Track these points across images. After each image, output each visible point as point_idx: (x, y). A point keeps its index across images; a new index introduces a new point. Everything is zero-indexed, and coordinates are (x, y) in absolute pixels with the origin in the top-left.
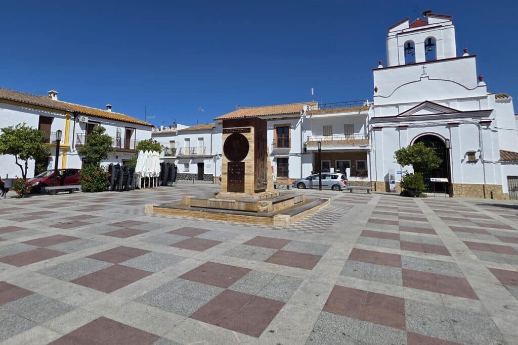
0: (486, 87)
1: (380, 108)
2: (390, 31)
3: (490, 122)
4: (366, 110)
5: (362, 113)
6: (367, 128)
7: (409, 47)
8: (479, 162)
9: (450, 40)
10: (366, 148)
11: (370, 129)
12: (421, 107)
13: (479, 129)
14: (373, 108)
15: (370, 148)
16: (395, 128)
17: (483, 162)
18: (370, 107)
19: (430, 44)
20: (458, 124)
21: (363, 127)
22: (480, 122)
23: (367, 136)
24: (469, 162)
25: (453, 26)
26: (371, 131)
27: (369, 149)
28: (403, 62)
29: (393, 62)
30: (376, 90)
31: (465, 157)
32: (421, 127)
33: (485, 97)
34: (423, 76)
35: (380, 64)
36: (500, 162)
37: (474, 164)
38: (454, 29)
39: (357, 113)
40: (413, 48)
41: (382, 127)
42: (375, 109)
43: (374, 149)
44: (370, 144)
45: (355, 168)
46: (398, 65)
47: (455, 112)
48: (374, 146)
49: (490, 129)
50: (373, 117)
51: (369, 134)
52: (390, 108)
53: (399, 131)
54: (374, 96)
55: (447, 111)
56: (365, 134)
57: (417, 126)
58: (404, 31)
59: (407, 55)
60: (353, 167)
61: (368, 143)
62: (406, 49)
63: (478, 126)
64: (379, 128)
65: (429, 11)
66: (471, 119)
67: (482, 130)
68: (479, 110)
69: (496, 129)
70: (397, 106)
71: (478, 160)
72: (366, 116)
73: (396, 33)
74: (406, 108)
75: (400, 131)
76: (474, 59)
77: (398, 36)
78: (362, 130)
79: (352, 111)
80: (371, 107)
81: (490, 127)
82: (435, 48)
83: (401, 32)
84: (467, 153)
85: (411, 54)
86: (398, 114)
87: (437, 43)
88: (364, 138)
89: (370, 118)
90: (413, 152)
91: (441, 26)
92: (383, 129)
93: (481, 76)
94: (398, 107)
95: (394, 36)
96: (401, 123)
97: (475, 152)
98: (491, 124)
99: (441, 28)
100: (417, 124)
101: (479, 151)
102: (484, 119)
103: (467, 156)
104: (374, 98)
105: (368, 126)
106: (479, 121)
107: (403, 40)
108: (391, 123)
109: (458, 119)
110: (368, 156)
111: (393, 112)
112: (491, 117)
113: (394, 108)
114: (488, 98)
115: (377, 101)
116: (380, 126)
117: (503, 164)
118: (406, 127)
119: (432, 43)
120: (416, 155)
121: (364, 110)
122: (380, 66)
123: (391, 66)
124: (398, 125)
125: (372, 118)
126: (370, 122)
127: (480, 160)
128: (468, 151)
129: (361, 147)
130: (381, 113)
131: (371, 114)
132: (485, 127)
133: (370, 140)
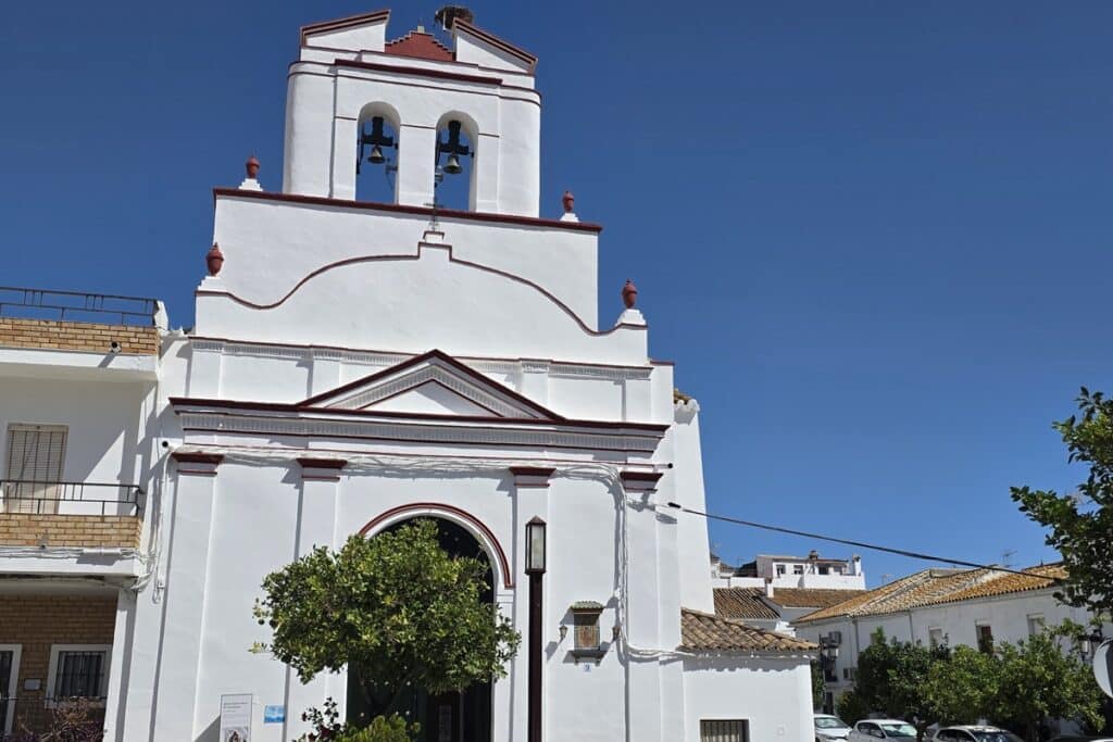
0: (645, 332)
1: (222, 359)
2: (311, 41)
3: (656, 477)
4: (148, 349)
5: (121, 363)
6: (139, 458)
7: (378, 135)
8: (611, 657)
9: (525, 146)
10: (118, 568)
11: (154, 461)
12: (408, 379)
13: (619, 506)
14: (185, 353)
15: (137, 568)
16: (283, 472)
17: (626, 657)
18: (169, 342)
19: (455, 142)
20: (548, 473)
21: (118, 445)
22: (625, 476)
23: (134, 497)
24: (576, 656)
25: (536, 98)
26: (157, 472)
27: (133, 578)
28: (347, 190)
29: (306, 177)
30: (213, 263)
31: (563, 629)
32: (403, 473)
33: (643, 373)
34: (431, 239)
35: (251, 176)
36: (680, 658)
37: (592, 665)
38: (537, 109)
39: (94, 361)
40: (392, 143)
41: (218, 459)
42: (197, 354)
43: (162, 577)
44: (143, 549)
45: (43, 687)
46: (326, 196)
47: (541, 417)
48: (162, 563)
49: (652, 508)
50: (181, 395)
51: (141, 492)
52: (271, 364)
53: (300, 487)
54: (200, 288)
55: (509, 410)
56: (125, 486)
57: (383, 471)
58: (366, 59)
59: (366, 163)
60: (34, 684)
61: (133, 539)
62: (363, 140)
63: (614, 490)
64: (204, 463)
65: (462, 13)
66: (589, 457)
67: (629, 510)
68: (619, 420)
69: (671, 512)
70: (306, 355)
71: (607, 645)
72: (144, 385)
73: (331, 58)
74: (345, 373)
75: (307, 484)
76: (591, 240)
77: (341, 72)
78: (109, 466)
79: (63, 345)
80: (177, 346)
81: (653, 499)
82: (471, 167)
83: (351, 57)
84: (573, 610)
85: (383, 166)
86: (303, 398)
87: (483, 147)
88: (112, 510)
89: (164, 403)
90: (373, 581)
91: (497, 82)
92: (221, 468)
93: (632, 287)
94: (310, 366)
95: (325, 70)
96: (312, 445)
97: (601, 609)
98: (659, 485)
99: (499, 91)
100: (386, 460)
101: (613, 603)
102: (636, 464)
103: (571, 628)
104: (199, 299)
105: (146, 449)
106: (620, 469)
107: (359, 93)
108: (264, 442)
109: (547, 454)
110: (121, 617)
111: (284, 386)
112: (657, 459)
113: (290, 366)
114: (653, 375)
115: (211, 318)
116: (207, 451)
117: (691, 665)
118: (339, 465)
119: (462, 143)
120: (388, 601)
121: (136, 352)
122: (250, 185)
123: (296, 191)
124: (299, 454)
125: (174, 401)
126: (158, 426)
127: (613, 646)
128: (573, 603)
129: (83, 559)
130: (223, 380)
131: (171, 376)
132: (637, 497)
133: (146, 525)
